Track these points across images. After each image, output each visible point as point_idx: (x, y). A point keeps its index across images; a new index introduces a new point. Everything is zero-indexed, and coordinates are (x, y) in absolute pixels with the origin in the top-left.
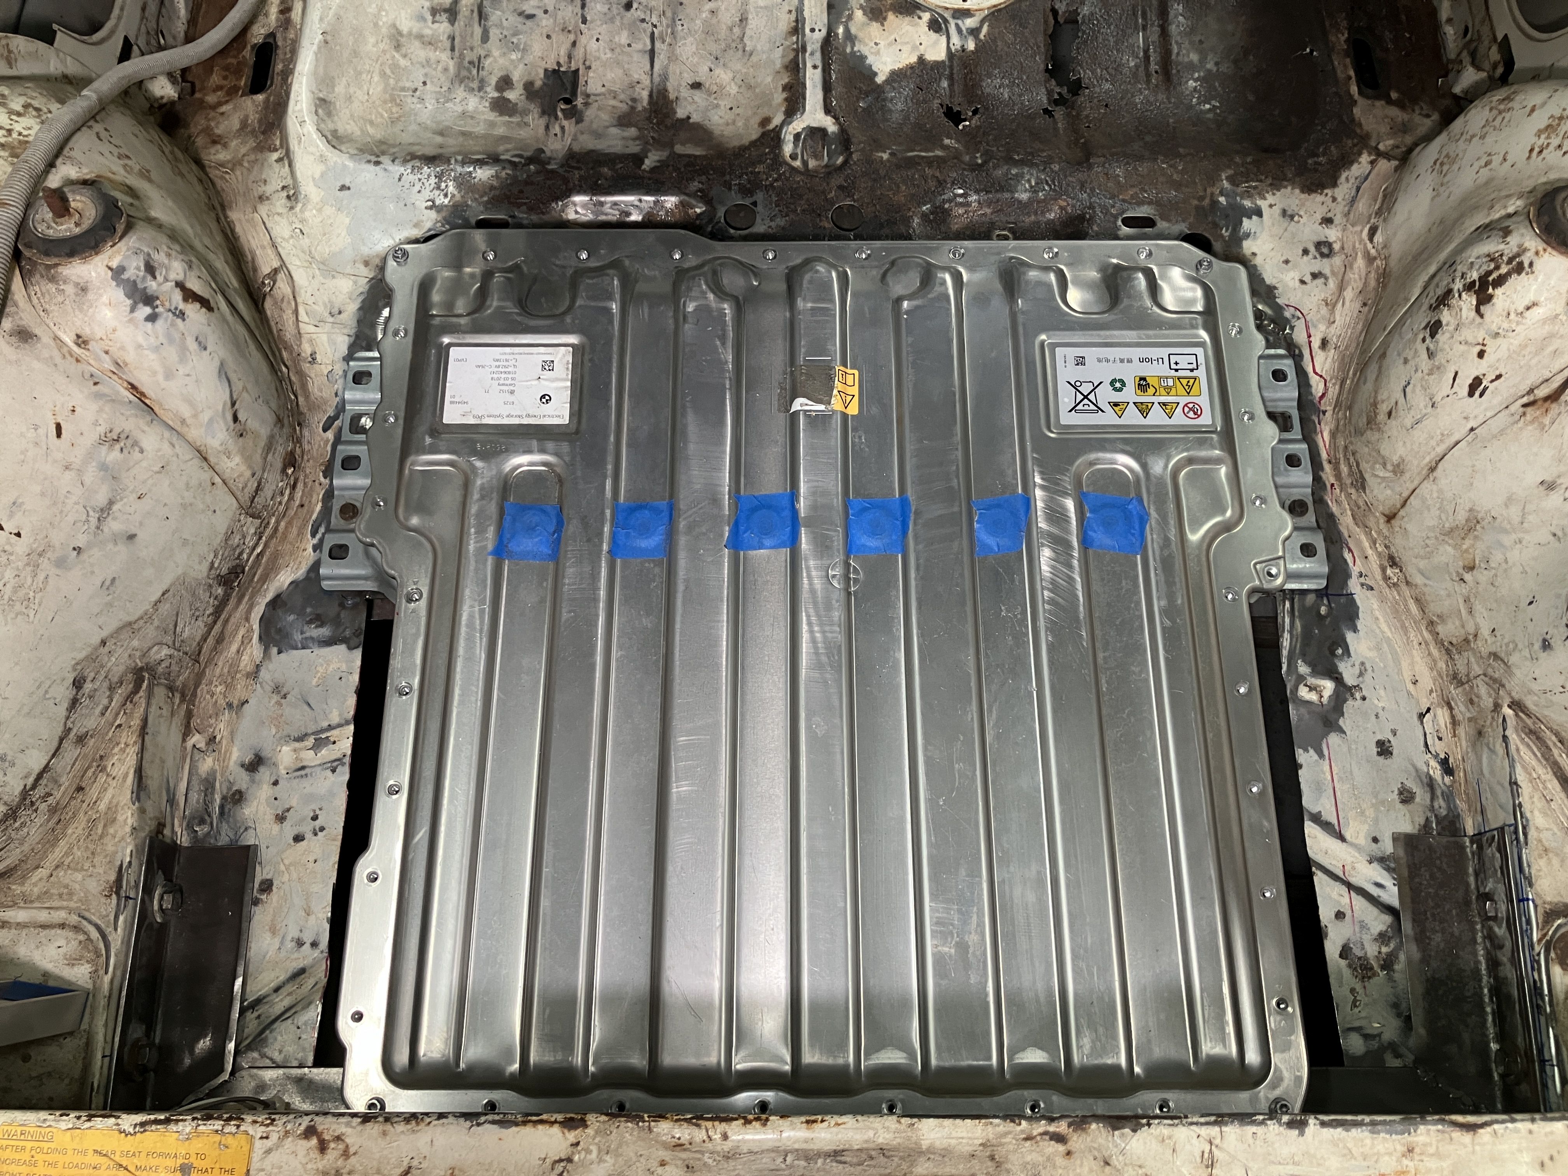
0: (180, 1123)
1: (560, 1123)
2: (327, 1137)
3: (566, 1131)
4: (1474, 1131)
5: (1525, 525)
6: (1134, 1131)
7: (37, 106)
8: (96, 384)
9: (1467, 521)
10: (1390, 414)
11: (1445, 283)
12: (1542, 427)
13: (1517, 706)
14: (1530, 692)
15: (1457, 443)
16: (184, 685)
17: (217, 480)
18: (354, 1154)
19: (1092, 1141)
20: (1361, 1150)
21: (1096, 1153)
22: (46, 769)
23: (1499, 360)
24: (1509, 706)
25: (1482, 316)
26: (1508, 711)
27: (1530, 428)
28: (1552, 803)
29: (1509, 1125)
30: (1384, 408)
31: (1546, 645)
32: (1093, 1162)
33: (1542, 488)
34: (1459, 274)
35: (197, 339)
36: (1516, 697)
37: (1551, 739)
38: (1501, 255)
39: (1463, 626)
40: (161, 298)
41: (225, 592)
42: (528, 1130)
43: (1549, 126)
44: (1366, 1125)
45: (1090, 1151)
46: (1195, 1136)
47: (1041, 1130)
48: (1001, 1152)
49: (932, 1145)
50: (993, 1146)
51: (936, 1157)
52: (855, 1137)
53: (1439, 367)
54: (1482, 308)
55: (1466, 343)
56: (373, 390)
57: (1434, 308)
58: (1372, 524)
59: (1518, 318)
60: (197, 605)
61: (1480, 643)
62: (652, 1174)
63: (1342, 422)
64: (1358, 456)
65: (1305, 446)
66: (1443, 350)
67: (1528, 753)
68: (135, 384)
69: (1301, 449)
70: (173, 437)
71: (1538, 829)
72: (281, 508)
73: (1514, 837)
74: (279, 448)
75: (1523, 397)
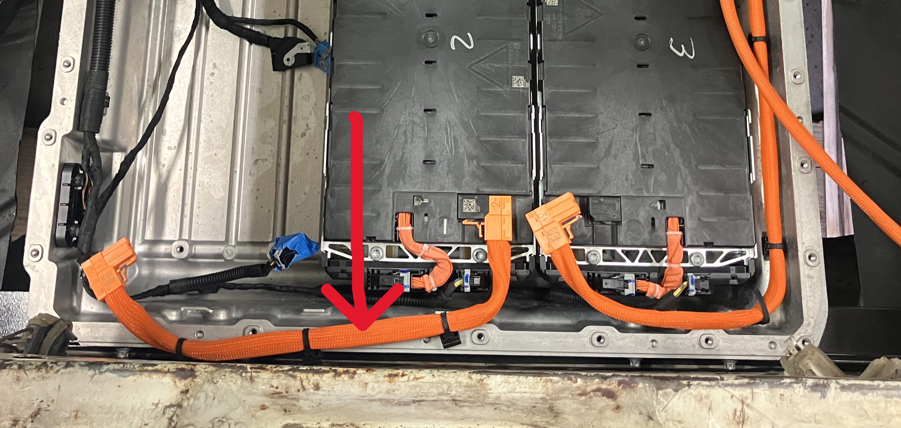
1: (172, 373)
3: (177, 380)
6: (676, 391)
19: (639, 398)
20: (875, 411)
21: (642, 409)
32: (637, 417)
42: (144, 378)
45: (637, 407)
46: (729, 396)
47: (594, 387)
48: (559, 405)
49: (498, 398)
50: (552, 400)
51: (503, 407)
52: (431, 390)
62: (253, 416)
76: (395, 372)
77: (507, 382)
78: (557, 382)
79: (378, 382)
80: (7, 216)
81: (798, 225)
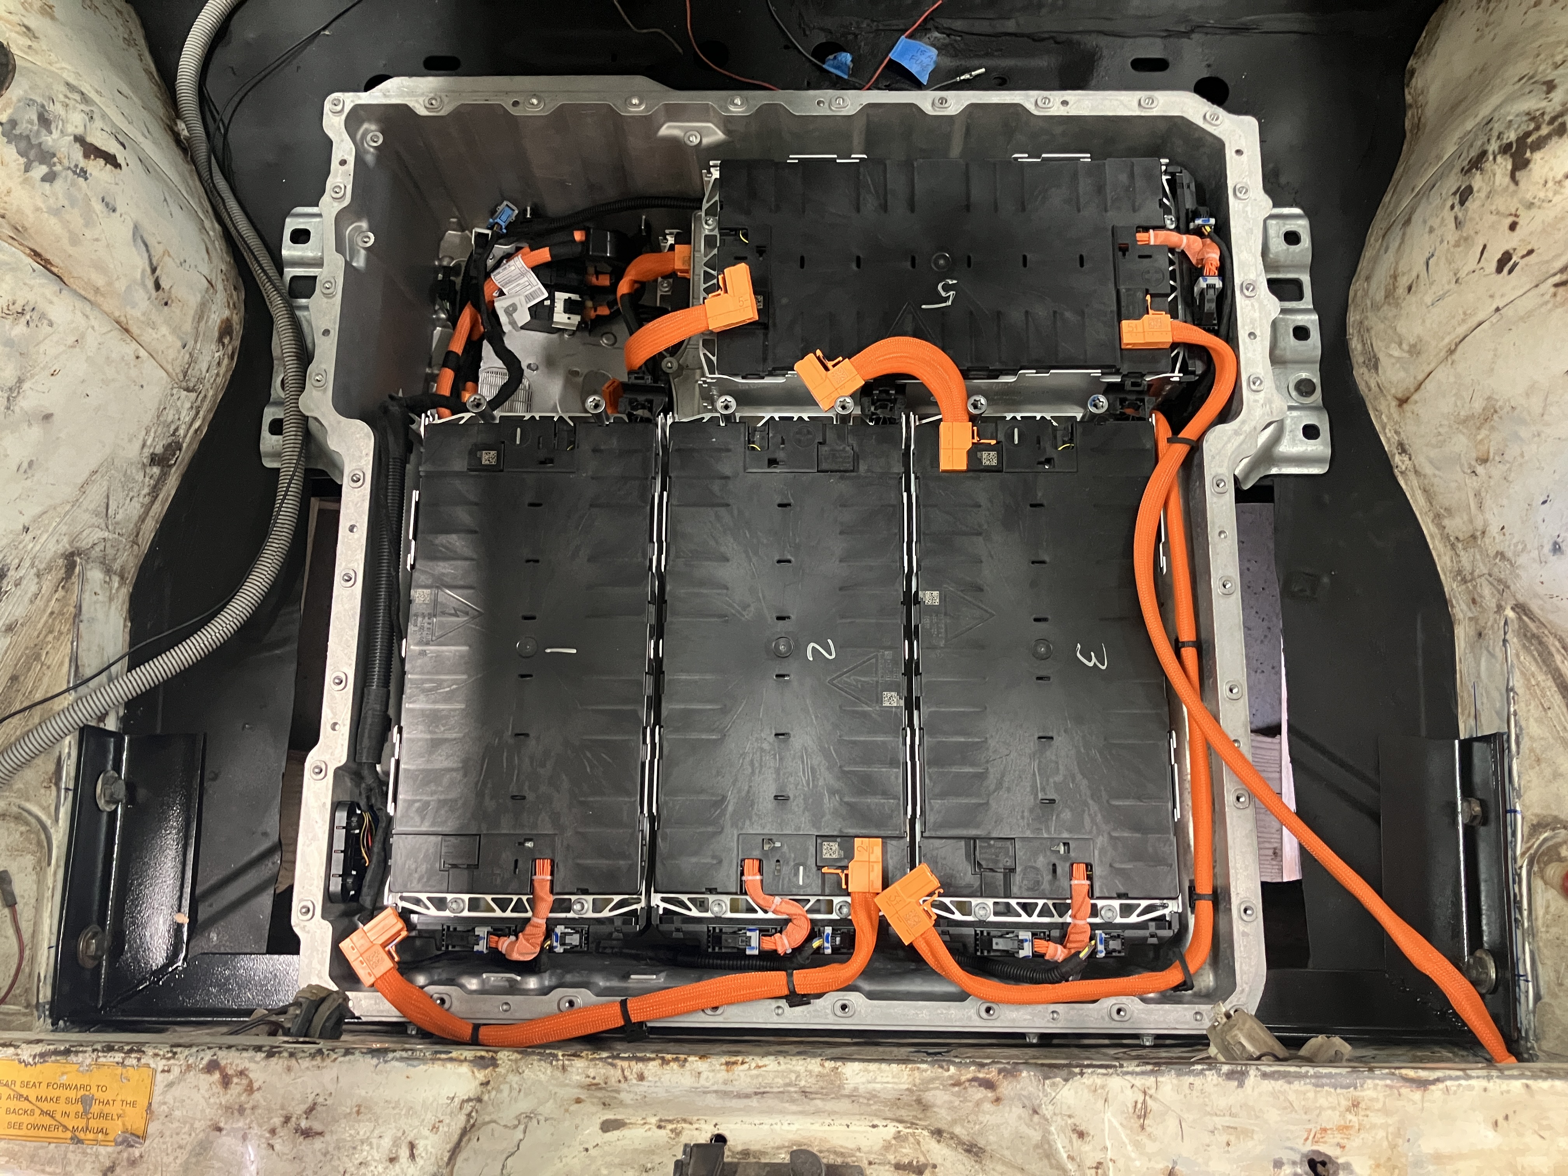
0: (80, 1055)
1: (471, 1061)
2: (230, 1072)
3: (475, 1070)
4: (1426, 1087)
5: (1546, 417)
6: (1066, 1080)
9: (1484, 409)
10: (1410, 289)
11: (1479, 143)
14: (1536, 595)
15: (1480, 325)
16: (123, 568)
17: (143, 353)
18: (259, 1089)
19: (1022, 1089)
20: (1303, 1103)
21: (1025, 1101)
23: (1531, 233)
24: (1512, 609)
25: (1516, 183)
26: (1510, 614)
27: (1559, 310)
28: (1549, 712)
29: (1463, 1082)
30: (1404, 282)
31: (1557, 549)
32: (1022, 1110)
33: (1566, 378)
34: (1495, 134)
35: (103, 200)
36: (1521, 599)
37: (1553, 644)
38: (1542, 114)
39: (1471, 521)
40: (59, 155)
41: (162, 471)
42: (437, 1067)
44: (1310, 1078)
45: (1020, 1099)
46: (1129, 1086)
47: (970, 1076)
48: (928, 1096)
49: (856, 1089)
50: (920, 1090)
51: (861, 1100)
52: (776, 1080)
53: (1466, 239)
54: (1517, 174)
55: (1498, 213)
56: (312, 250)
57: (1466, 172)
58: (1383, 407)
59: (1557, 187)
60: (131, 486)
61: (1487, 540)
62: (567, 1111)
63: (1359, 294)
64: (1373, 333)
65: (1315, 317)
66: (1471, 219)
67: (1529, 658)
68: (38, 250)
69: (1311, 320)
70: (88, 308)
71: (1531, 738)
72: (219, 380)
73: (1506, 746)
74: (213, 316)
75: (1555, 274)
76: (734, 1059)
77: (866, 1070)
78: (926, 1071)
79: (713, 1071)
80: (270, 864)
81: (1232, 872)
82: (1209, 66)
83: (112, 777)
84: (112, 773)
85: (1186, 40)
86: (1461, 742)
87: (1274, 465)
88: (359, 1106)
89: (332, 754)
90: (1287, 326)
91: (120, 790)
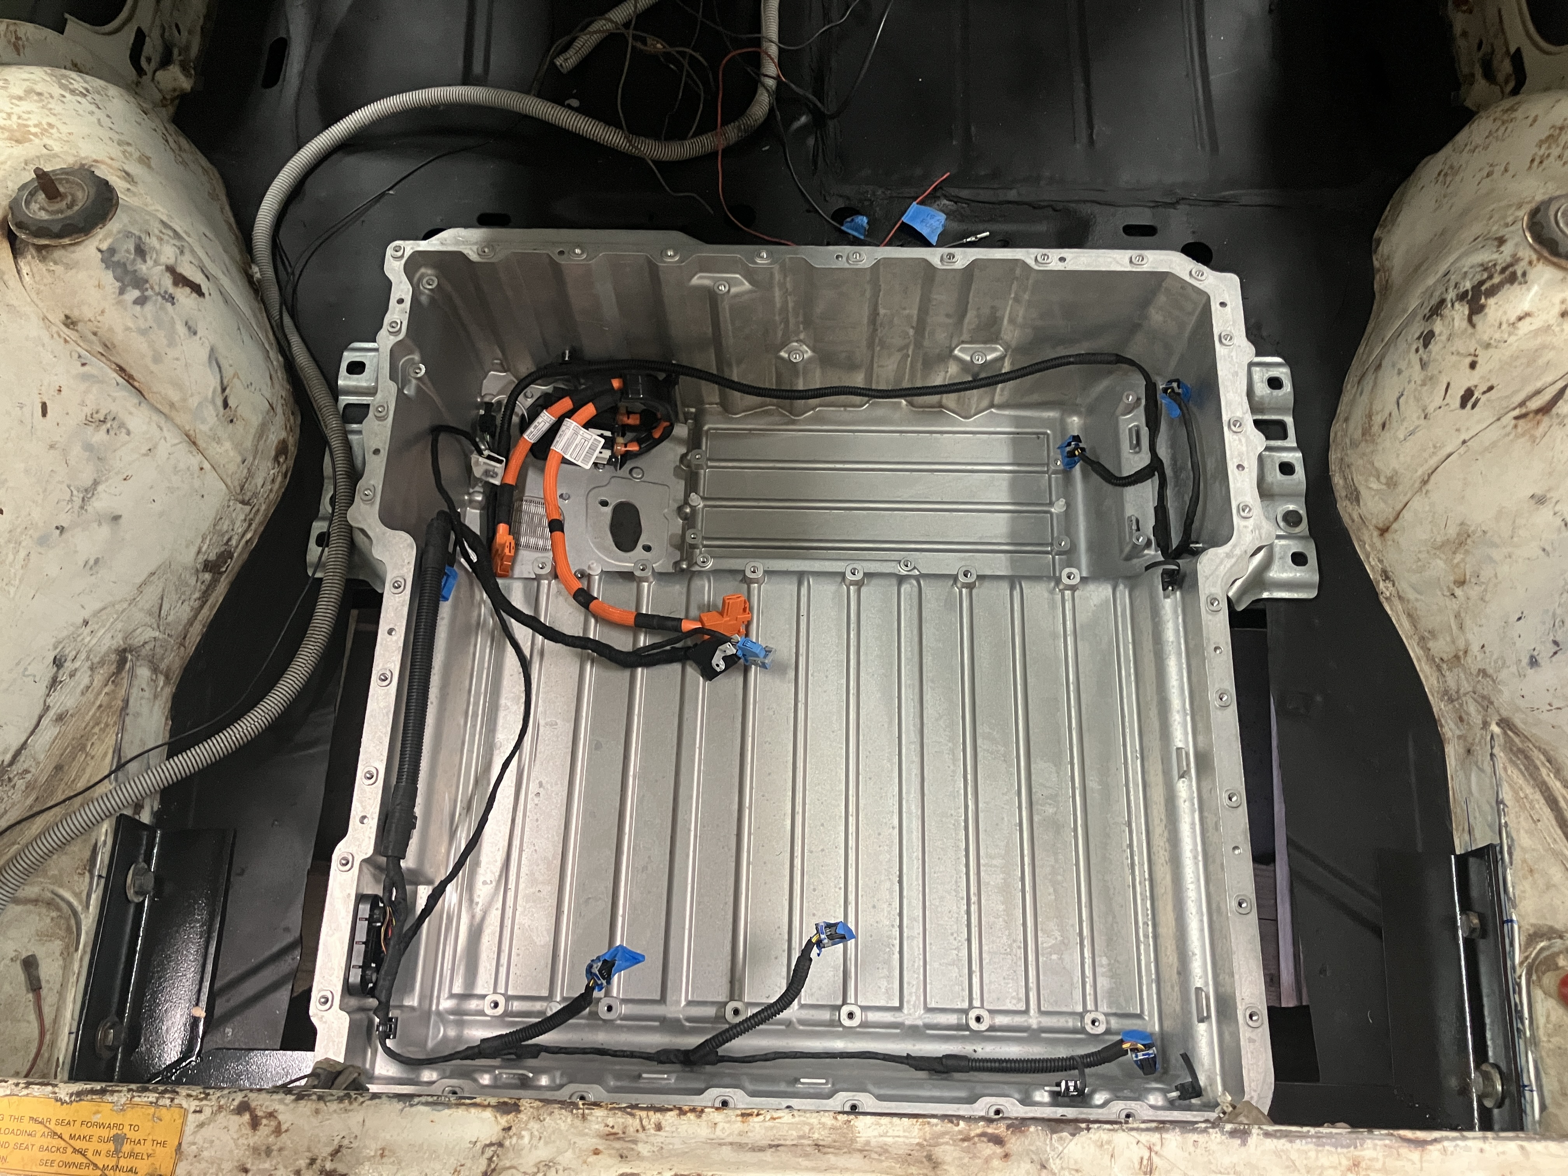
0: (116, 1094)
1: (493, 1107)
2: (260, 1114)
3: (498, 1115)
4: (1422, 1146)
5: (1515, 539)
6: (1073, 1135)
7: (39, 90)
8: (83, 365)
9: (1458, 534)
10: (1384, 426)
11: (1439, 294)
12: (1533, 439)
13: (1505, 723)
14: (1518, 709)
15: (1449, 456)
16: (169, 668)
17: (206, 465)
18: (286, 1131)
19: (1030, 1144)
20: (1305, 1162)
21: (1034, 1157)
22: (24, 746)
23: (1490, 371)
24: (1498, 724)
25: (1473, 326)
26: (1495, 729)
27: (1523, 440)
28: (1539, 824)
29: (1459, 1142)
30: (1378, 420)
31: (1534, 662)
32: (1028, 1166)
33: (1533, 502)
34: (1452, 284)
35: (186, 324)
36: (1505, 714)
37: (1539, 758)
38: (1495, 265)
39: (1453, 642)
40: (151, 281)
41: (213, 577)
42: (460, 1112)
43: (1551, 136)
44: (1312, 1137)
45: (1028, 1154)
46: (1135, 1142)
47: (979, 1131)
48: (939, 1152)
49: (868, 1143)
50: (930, 1146)
51: (873, 1155)
52: (790, 1132)
53: (1431, 379)
54: (1475, 318)
55: (1458, 353)
56: (367, 381)
57: (1428, 318)
58: (1366, 538)
59: (1511, 329)
60: (183, 589)
61: (1469, 659)
62: (585, 1162)
63: (1339, 434)
64: (1353, 469)
65: (1299, 455)
66: (1435, 360)
67: (1516, 771)
68: (124, 366)
69: (1295, 457)
70: (162, 422)
71: (1523, 849)
72: (272, 496)
73: (1499, 857)
74: (271, 436)
75: (1514, 409)
76: (749, 1111)
77: (878, 1124)
78: (936, 1125)
79: (729, 1122)
80: (290, 961)
81: (1237, 977)
82: (1194, 232)
83: (143, 868)
84: (143, 865)
85: (1172, 210)
86: (1457, 857)
87: (1265, 590)
88: (383, 1149)
89: (359, 846)
90: (1273, 461)
91: (149, 882)
